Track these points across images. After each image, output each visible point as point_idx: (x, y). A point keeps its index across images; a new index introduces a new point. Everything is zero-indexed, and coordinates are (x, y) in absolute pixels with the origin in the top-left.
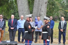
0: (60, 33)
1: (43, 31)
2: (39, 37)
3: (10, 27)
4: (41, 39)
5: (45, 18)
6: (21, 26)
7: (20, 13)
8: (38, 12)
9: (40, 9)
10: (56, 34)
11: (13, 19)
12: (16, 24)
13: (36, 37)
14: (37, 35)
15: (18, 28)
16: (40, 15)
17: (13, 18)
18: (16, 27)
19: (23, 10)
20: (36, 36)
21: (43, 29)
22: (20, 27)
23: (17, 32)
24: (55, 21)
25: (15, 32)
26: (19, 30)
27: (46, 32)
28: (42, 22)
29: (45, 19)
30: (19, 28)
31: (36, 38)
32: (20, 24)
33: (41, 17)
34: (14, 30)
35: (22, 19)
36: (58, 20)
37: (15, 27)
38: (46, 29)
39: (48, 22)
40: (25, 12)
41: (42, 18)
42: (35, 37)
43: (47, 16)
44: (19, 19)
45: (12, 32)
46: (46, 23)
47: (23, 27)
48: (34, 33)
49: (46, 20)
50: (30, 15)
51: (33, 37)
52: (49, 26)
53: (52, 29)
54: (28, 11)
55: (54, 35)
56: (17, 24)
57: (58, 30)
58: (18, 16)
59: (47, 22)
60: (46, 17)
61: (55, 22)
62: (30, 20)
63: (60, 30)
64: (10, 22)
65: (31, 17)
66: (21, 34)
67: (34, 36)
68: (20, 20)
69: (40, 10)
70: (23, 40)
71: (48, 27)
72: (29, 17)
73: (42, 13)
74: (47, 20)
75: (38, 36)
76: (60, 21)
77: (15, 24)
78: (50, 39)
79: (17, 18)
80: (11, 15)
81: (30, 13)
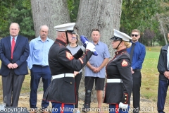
0: (163, 83)
1: (110, 76)
2: (95, 96)
3: (7, 61)
4: (102, 100)
5: (116, 35)
6: (40, 58)
7: (38, 17)
8: (94, 15)
9: (102, 8)
10: (149, 86)
11: (14, 36)
12: (25, 51)
13: (87, 93)
14: (91, 89)
15: (30, 66)
16: (101, 26)
17: (17, 32)
18: (25, 63)
19: (47, 9)
20: (86, 91)
21: (108, 71)
22: (37, 60)
23: (28, 79)
24: (147, 45)
25: (20, 77)
26: (35, 71)
27: (118, 81)
28: (107, 49)
29: (116, 39)
30: (34, 65)
31: (86, 97)
32: (38, 51)
33: (104, 31)
34: (17, 72)
35: (43, 38)
36: (156, 43)
37: (22, 60)
38: (118, 71)
39: (124, 47)
40: (55, 16)
41: (106, 35)
42: (84, 93)
43: (121, 30)
44: (34, 37)
45: (13, 76)
46: (120, 52)
47: (45, 63)
48: (82, 81)
49: (119, 42)
50: (71, 26)
51: (77, 93)
52: (128, 60)
53: (137, 71)
54: (62, 11)
55: (143, 91)
56: (28, 54)
57: (157, 75)
58: (33, 28)
59: (120, 49)
60: (118, 33)
61: (147, 48)
62: (68, 42)
63: (162, 73)
64: (6, 47)
65: (71, 32)
66: (41, 85)
67: (82, 92)
68: (39, 38)
69: (99, 9)
70: (45, 104)
71: (125, 63)
72: (67, 32)
73: (107, 20)
74: (121, 40)
75: (94, 91)
76: (164, 44)
77: (23, 54)
78: (132, 102)
79: (28, 34)
80: (9, 25)
81: (68, 17)
